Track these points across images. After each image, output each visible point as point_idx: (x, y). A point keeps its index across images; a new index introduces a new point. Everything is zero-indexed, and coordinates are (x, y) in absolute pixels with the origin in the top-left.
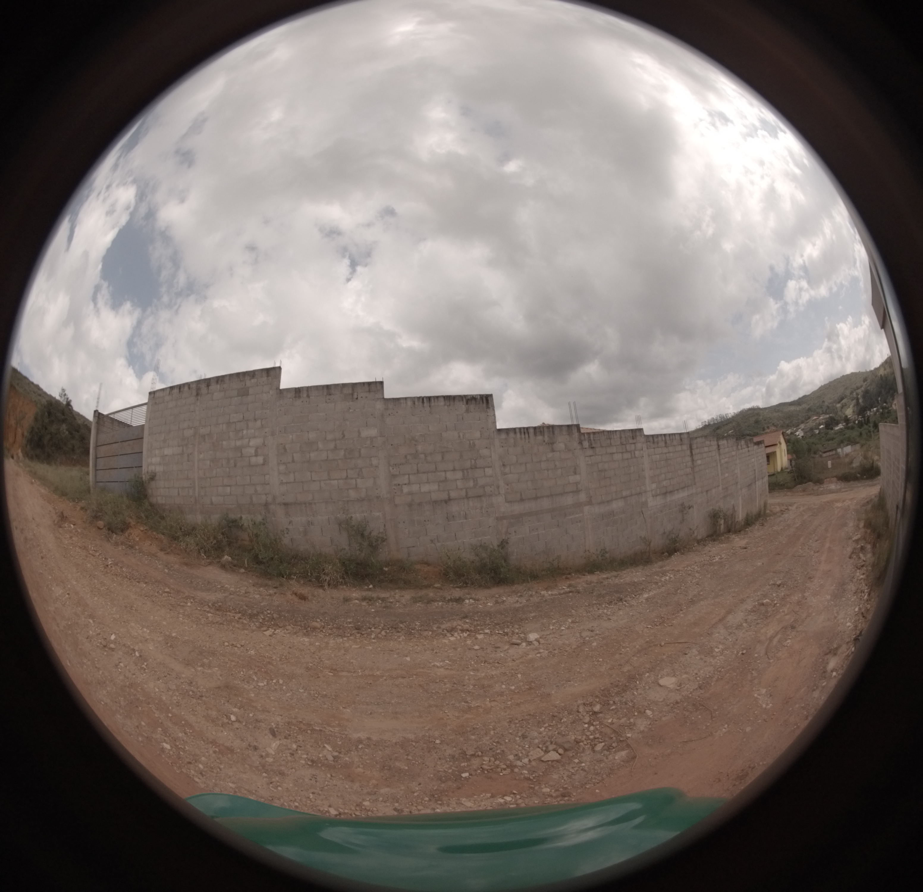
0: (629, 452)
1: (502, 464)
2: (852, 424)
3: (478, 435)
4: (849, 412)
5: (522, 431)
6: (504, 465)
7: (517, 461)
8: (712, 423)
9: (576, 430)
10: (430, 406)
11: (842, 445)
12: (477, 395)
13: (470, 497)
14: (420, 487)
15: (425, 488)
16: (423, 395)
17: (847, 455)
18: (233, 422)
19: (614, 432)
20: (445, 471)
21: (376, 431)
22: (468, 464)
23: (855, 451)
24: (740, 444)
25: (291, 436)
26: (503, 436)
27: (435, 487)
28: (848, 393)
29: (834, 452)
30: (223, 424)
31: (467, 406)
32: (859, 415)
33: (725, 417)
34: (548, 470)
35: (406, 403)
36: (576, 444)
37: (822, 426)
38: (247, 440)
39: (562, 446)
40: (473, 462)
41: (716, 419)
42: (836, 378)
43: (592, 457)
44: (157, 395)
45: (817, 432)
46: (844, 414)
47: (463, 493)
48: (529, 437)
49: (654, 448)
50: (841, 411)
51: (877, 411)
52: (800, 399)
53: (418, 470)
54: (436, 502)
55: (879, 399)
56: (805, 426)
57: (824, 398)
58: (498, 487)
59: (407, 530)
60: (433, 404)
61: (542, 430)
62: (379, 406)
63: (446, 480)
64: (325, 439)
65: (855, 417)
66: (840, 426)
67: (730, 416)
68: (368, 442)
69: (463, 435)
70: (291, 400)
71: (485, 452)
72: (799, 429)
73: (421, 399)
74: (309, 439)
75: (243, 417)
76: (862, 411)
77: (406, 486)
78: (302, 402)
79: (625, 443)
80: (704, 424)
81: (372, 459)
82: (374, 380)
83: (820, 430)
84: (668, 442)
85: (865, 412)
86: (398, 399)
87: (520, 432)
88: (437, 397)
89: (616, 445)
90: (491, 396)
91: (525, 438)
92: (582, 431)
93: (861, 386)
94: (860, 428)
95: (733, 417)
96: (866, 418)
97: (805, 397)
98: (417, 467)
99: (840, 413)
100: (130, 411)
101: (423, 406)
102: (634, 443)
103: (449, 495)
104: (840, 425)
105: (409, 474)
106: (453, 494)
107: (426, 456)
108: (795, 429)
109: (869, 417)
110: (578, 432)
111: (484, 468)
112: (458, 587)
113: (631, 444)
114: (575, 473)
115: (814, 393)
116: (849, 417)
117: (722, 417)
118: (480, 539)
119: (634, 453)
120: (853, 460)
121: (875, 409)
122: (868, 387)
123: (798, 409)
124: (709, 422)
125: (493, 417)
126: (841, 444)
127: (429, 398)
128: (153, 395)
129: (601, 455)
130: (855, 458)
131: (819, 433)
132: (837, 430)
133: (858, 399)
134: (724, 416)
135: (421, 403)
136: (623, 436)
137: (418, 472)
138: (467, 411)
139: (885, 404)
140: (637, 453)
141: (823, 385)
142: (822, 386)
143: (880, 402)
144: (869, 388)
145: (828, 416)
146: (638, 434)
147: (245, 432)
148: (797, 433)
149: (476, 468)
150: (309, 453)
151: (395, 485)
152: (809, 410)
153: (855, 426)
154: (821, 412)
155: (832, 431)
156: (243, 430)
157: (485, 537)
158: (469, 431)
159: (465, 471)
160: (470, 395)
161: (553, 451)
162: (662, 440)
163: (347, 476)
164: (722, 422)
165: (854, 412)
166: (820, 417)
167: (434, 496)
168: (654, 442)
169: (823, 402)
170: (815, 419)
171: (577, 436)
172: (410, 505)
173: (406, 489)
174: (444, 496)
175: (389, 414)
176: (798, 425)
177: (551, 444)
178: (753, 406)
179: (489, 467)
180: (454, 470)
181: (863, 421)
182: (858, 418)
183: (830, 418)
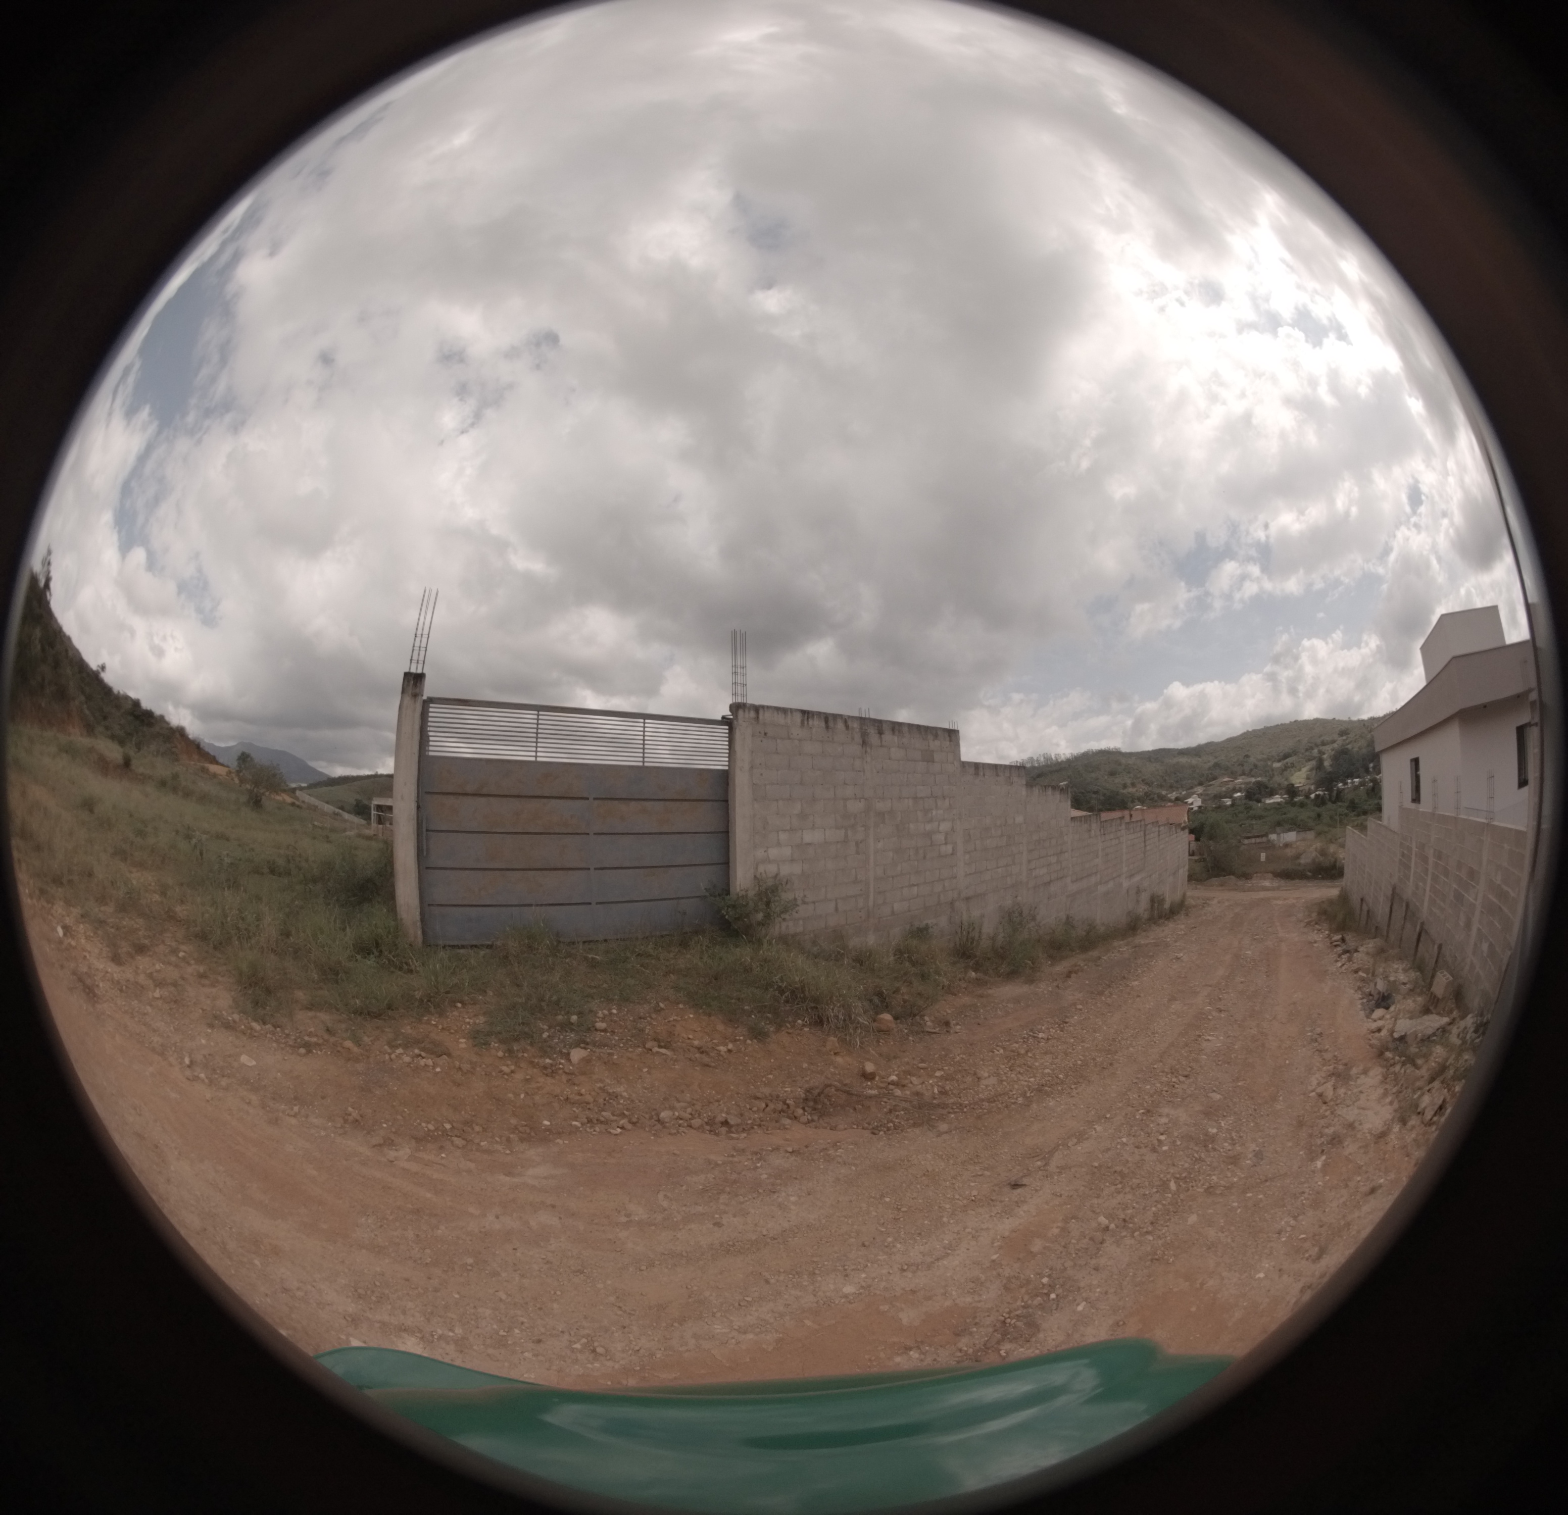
2: (1302, 798)
4: (1299, 778)
11: (1278, 829)
17: (1287, 846)
18: (920, 798)
23: (1304, 841)
28: (1302, 748)
29: (1264, 839)
30: (908, 798)
32: (1318, 785)
37: (1239, 794)
38: (937, 823)
42: (1279, 722)
45: (1228, 802)
46: (1286, 780)
50: (1282, 774)
51: (1362, 784)
52: (1200, 746)
55: (1371, 765)
56: (1205, 791)
57: (1249, 750)
65: (1310, 789)
66: (1277, 799)
67: (1063, 758)
70: (972, 777)
72: (1193, 793)
75: (932, 792)
76: (1327, 781)
78: (980, 781)
83: (1234, 799)
85: (1334, 784)
93: (1333, 742)
94: (1320, 807)
96: (1334, 793)
97: (1210, 744)
99: (1278, 778)
104: (1277, 796)
108: (1184, 793)
109: (1340, 792)
115: (1231, 740)
116: (1297, 786)
117: (1047, 758)
120: (1299, 854)
123: (1194, 762)
126: (1280, 825)
130: (1304, 850)
131: (1233, 805)
132: (1270, 804)
133: (1321, 761)
134: (1053, 756)
141: (1250, 730)
143: (1370, 770)
144: (1348, 746)
145: (1253, 780)
147: (934, 812)
148: (1189, 800)
152: (1217, 765)
153: (1309, 802)
154: (1239, 772)
155: (1259, 805)
156: (932, 809)
165: (1309, 779)
166: (1236, 779)
169: (1247, 756)
170: (1227, 781)
178: (1110, 748)
181: (1327, 796)
182: (1316, 791)
183: (1258, 783)
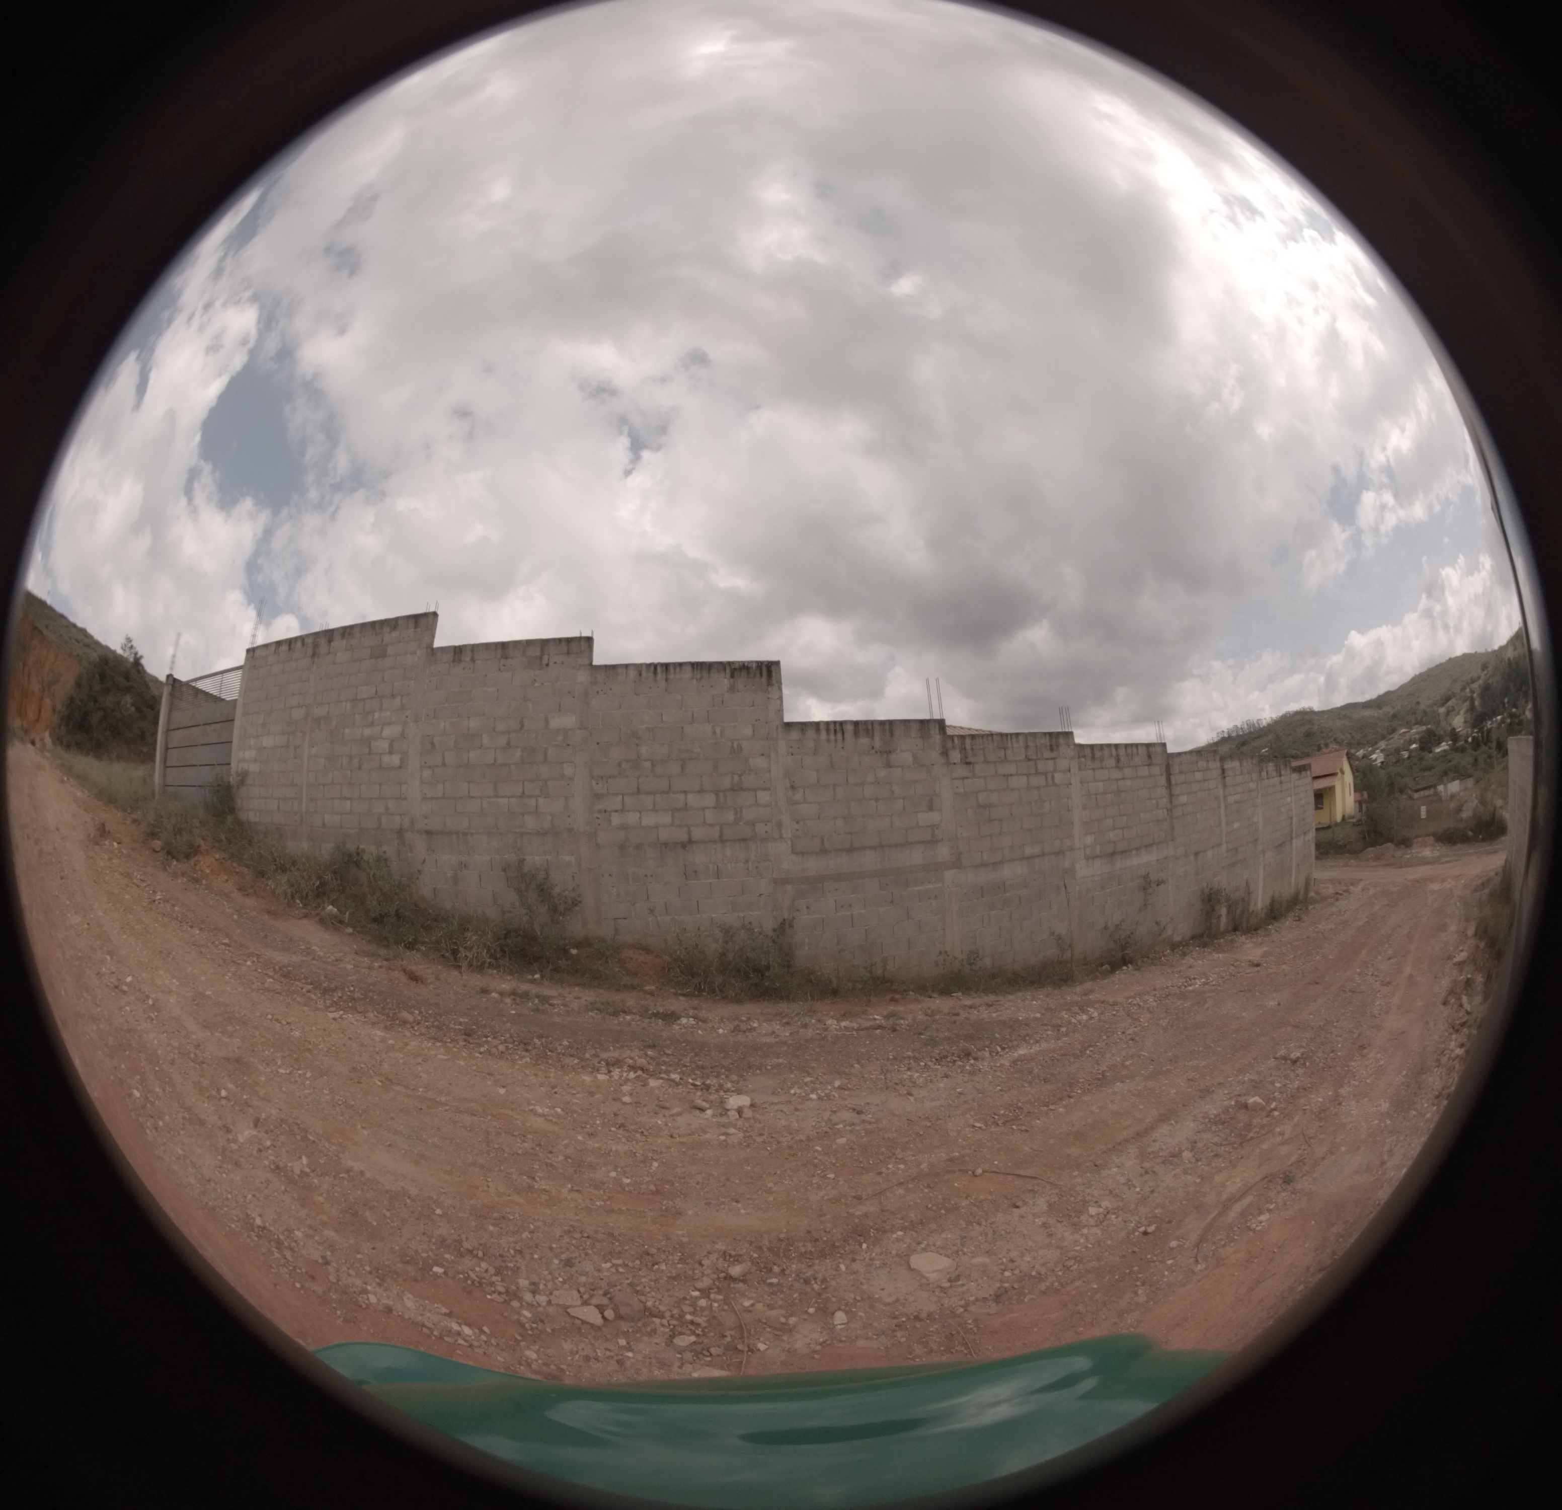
0: (1042, 774)
1: (789, 785)
2: (1462, 743)
3: (748, 731)
4: (1458, 722)
5: (832, 727)
6: (792, 787)
7: (818, 782)
8: (1234, 734)
9: (937, 731)
10: (667, 680)
11: (1445, 779)
12: (752, 662)
13: (726, 841)
14: (640, 818)
15: (649, 820)
16: (656, 660)
17: (1453, 797)
18: (361, 700)
19: (1014, 737)
20: (685, 792)
21: (574, 719)
22: (727, 782)
23: (1466, 789)
24: (1265, 770)
25: (443, 724)
26: (795, 735)
27: (666, 818)
28: (1457, 688)
29: (1432, 791)
30: (346, 701)
31: (732, 680)
32: (1473, 727)
33: (1256, 725)
34: (877, 800)
35: (626, 673)
36: (934, 755)
37: (1414, 746)
38: (379, 728)
39: (907, 757)
40: (736, 778)
41: (1242, 728)
42: (1438, 663)
43: (966, 781)
44: (257, 653)
45: (1405, 754)
46: (1450, 725)
47: (715, 832)
48: (843, 739)
49: (1093, 769)
50: (1446, 720)
51: (1503, 721)
52: (1380, 697)
53: (638, 789)
54: (666, 844)
55: (1506, 700)
56: (1387, 745)
57: (1418, 697)
58: (780, 825)
59: (615, 889)
60: (671, 676)
61: (870, 727)
62: (582, 677)
63: (686, 808)
64: (494, 730)
65: (1467, 731)
66: (1444, 746)
67: (1264, 723)
68: (560, 738)
69: (721, 732)
70: (447, 665)
71: (759, 762)
72: (1377, 749)
73: (652, 668)
74: (469, 730)
75: (376, 691)
76: (1478, 720)
77: (617, 814)
78: (464, 669)
79: (1034, 757)
80: (1221, 736)
81: (565, 765)
82: (578, 635)
83: (1410, 751)
84: (1122, 758)
85: (1484, 723)
86: (614, 667)
87: (828, 730)
88: (681, 665)
89: (1015, 761)
90: (777, 663)
91: (836, 740)
92: (949, 732)
93: (1479, 678)
94: (1475, 750)
95: (1269, 725)
96: (1485, 733)
97: (1388, 693)
98: (638, 784)
99: (1443, 724)
100: (219, 677)
101: (655, 680)
102: (1054, 759)
103: (689, 833)
104: (1444, 743)
105: (623, 795)
106: (697, 834)
107: (653, 765)
108: (1370, 749)
109: (1489, 731)
110: (940, 733)
111: (755, 790)
112: (683, 995)
113: (1048, 759)
114: (931, 808)
115: (1403, 687)
116: (1457, 730)
117: (1250, 725)
118: (742, 915)
119: (1053, 777)
120: (1462, 805)
121: (1499, 718)
122: (1489, 679)
123: (1376, 715)
124: (1229, 734)
125: (778, 702)
126: (1446, 775)
127: (666, 666)
128: (251, 654)
129: (985, 778)
130: (1466, 802)
131: (1409, 757)
132: (1439, 753)
133: (1472, 700)
134: (1255, 722)
135: (651, 674)
136: (1031, 744)
137: (639, 792)
138: (732, 689)
139: (1514, 710)
140: (1058, 777)
141: (1417, 674)
142: (1416, 676)
143: (1506, 706)
144: (1490, 681)
145: (1424, 728)
146: (1062, 741)
147: (377, 715)
148: (1374, 757)
149: (741, 789)
150: (468, 752)
151: (599, 811)
152: (1395, 716)
153: (1467, 746)
154: (1413, 721)
155: (1431, 755)
156: (374, 712)
157: (751, 913)
158: (732, 724)
159: (721, 794)
160: (739, 662)
161: (889, 765)
162: (1111, 755)
163: (523, 793)
164: (1250, 733)
165: (1465, 722)
166: (1411, 729)
167: (664, 835)
168: (1093, 758)
169: (1418, 703)
170: (1404, 733)
171: (938, 741)
172: (622, 847)
173: (616, 820)
174: (682, 836)
175: (598, 692)
176: (1376, 743)
177: (886, 752)
178: (1303, 708)
179: (765, 789)
180: (701, 791)
181: (1480, 738)
182: (1473, 732)
183: (1428, 730)
